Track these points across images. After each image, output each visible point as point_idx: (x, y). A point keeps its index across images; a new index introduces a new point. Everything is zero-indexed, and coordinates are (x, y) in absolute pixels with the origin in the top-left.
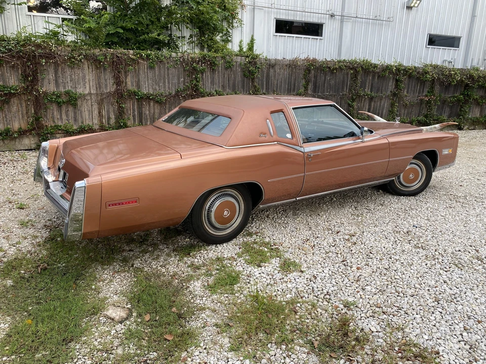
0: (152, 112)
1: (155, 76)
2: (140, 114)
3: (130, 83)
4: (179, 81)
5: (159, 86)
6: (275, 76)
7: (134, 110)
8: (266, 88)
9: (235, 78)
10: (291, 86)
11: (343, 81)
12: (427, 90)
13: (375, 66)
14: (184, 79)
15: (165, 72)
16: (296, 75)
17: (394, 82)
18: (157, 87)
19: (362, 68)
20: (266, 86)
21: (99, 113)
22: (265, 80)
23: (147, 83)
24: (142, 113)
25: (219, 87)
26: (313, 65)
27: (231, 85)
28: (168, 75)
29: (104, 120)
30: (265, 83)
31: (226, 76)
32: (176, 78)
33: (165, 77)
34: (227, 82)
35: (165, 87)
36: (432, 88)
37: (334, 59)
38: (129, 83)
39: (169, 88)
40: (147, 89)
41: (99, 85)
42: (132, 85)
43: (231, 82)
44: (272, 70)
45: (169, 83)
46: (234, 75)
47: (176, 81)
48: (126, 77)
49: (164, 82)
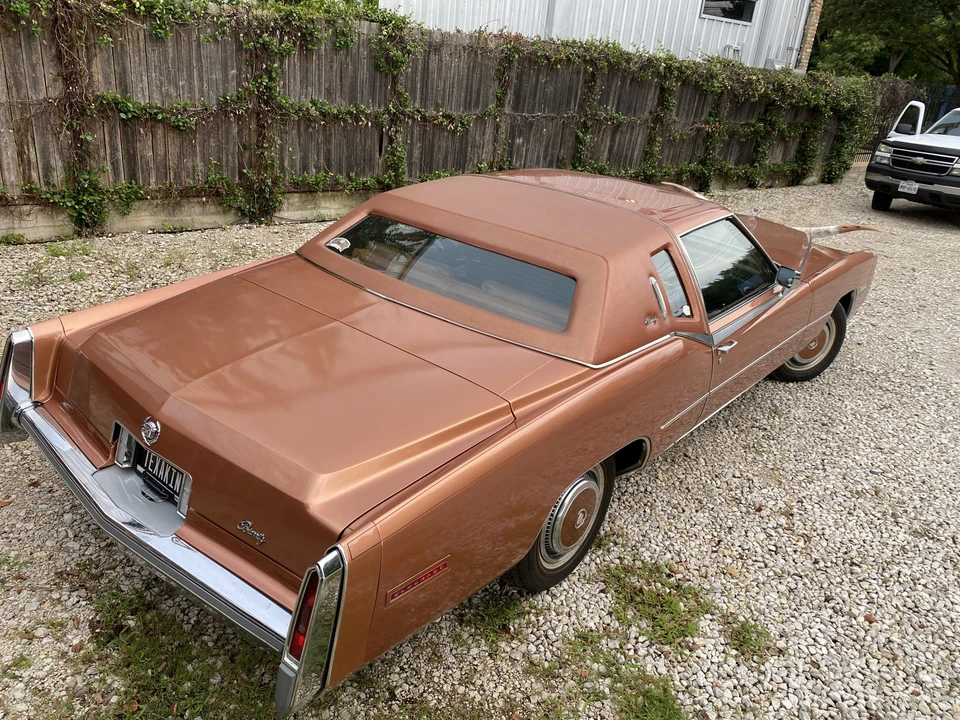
0: (161, 152)
1: (166, 61)
2: (131, 159)
3: (100, 79)
4: (227, 75)
5: (177, 87)
6: (440, 70)
7: (114, 149)
8: (422, 99)
9: (355, 72)
10: (471, 95)
11: (570, 88)
12: (709, 109)
13: (628, 58)
14: (239, 70)
15: (190, 52)
16: (481, 71)
17: (658, 93)
18: (172, 90)
19: (608, 61)
20: (422, 94)
21: (20, 154)
22: (419, 78)
23: (145, 78)
24: (135, 155)
25: (320, 93)
26: (518, 51)
27: (346, 89)
28: (199, 59)
29: (34, 175)
30: (419, 85)
31: (335, 66)
32: (219, 66)
33: (191, 64)
34: (338, 81)
35: (191, 90)
36: (718, 106)
37: (555, 39)
38: (98, 77)
39: (201, 91)
40: (147, 93)
41: (16, 79)
42: (107, 82)
43: (347, 82)
44: (434, 59)
45: (201, 79)
46: (354, 66)
47: (217, 75)
48: (89, 62)
49: (190, 77)
